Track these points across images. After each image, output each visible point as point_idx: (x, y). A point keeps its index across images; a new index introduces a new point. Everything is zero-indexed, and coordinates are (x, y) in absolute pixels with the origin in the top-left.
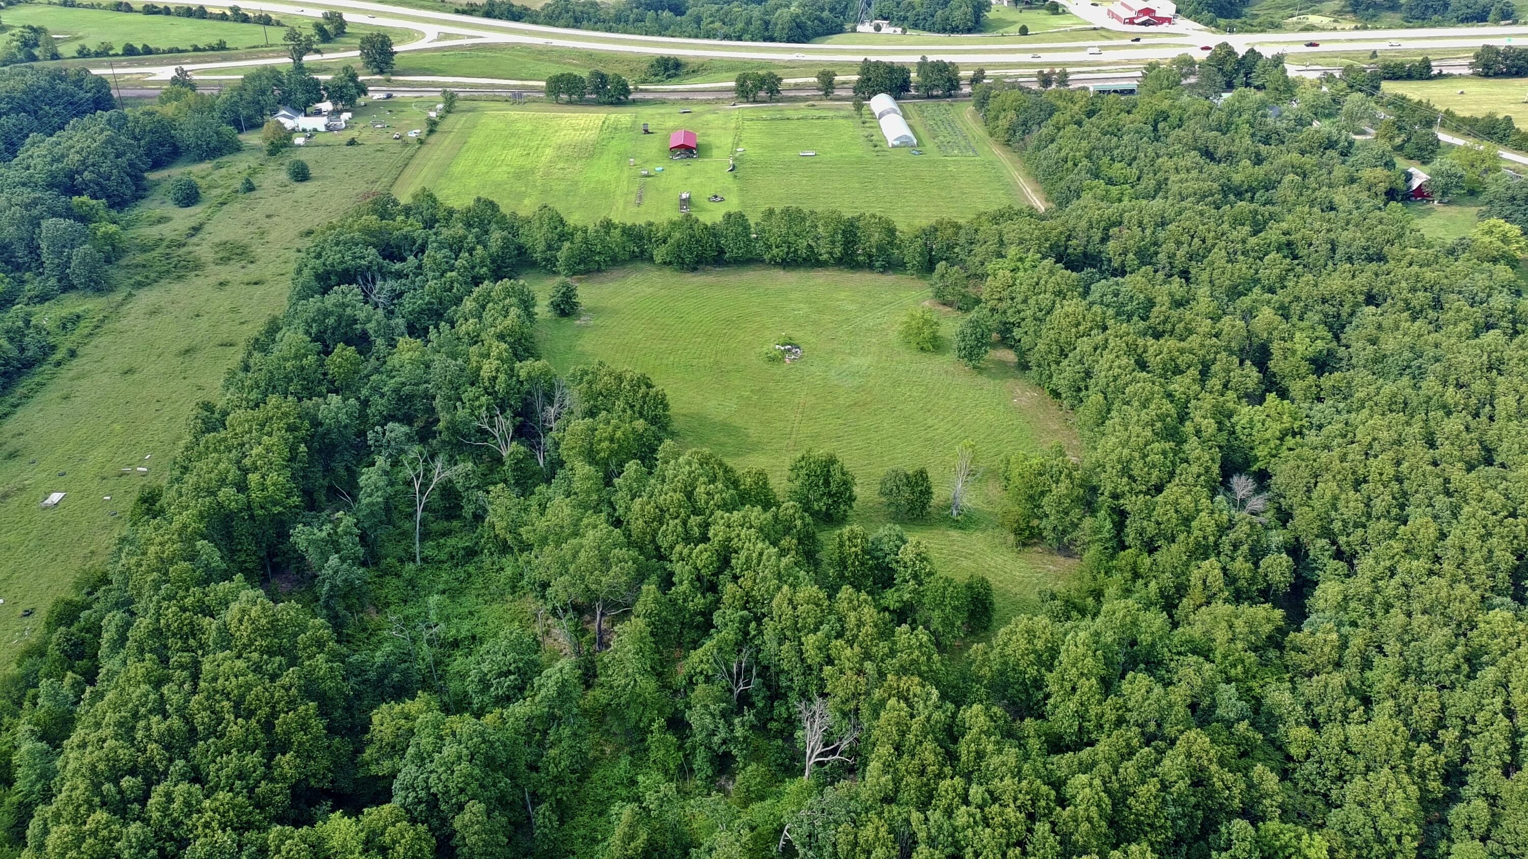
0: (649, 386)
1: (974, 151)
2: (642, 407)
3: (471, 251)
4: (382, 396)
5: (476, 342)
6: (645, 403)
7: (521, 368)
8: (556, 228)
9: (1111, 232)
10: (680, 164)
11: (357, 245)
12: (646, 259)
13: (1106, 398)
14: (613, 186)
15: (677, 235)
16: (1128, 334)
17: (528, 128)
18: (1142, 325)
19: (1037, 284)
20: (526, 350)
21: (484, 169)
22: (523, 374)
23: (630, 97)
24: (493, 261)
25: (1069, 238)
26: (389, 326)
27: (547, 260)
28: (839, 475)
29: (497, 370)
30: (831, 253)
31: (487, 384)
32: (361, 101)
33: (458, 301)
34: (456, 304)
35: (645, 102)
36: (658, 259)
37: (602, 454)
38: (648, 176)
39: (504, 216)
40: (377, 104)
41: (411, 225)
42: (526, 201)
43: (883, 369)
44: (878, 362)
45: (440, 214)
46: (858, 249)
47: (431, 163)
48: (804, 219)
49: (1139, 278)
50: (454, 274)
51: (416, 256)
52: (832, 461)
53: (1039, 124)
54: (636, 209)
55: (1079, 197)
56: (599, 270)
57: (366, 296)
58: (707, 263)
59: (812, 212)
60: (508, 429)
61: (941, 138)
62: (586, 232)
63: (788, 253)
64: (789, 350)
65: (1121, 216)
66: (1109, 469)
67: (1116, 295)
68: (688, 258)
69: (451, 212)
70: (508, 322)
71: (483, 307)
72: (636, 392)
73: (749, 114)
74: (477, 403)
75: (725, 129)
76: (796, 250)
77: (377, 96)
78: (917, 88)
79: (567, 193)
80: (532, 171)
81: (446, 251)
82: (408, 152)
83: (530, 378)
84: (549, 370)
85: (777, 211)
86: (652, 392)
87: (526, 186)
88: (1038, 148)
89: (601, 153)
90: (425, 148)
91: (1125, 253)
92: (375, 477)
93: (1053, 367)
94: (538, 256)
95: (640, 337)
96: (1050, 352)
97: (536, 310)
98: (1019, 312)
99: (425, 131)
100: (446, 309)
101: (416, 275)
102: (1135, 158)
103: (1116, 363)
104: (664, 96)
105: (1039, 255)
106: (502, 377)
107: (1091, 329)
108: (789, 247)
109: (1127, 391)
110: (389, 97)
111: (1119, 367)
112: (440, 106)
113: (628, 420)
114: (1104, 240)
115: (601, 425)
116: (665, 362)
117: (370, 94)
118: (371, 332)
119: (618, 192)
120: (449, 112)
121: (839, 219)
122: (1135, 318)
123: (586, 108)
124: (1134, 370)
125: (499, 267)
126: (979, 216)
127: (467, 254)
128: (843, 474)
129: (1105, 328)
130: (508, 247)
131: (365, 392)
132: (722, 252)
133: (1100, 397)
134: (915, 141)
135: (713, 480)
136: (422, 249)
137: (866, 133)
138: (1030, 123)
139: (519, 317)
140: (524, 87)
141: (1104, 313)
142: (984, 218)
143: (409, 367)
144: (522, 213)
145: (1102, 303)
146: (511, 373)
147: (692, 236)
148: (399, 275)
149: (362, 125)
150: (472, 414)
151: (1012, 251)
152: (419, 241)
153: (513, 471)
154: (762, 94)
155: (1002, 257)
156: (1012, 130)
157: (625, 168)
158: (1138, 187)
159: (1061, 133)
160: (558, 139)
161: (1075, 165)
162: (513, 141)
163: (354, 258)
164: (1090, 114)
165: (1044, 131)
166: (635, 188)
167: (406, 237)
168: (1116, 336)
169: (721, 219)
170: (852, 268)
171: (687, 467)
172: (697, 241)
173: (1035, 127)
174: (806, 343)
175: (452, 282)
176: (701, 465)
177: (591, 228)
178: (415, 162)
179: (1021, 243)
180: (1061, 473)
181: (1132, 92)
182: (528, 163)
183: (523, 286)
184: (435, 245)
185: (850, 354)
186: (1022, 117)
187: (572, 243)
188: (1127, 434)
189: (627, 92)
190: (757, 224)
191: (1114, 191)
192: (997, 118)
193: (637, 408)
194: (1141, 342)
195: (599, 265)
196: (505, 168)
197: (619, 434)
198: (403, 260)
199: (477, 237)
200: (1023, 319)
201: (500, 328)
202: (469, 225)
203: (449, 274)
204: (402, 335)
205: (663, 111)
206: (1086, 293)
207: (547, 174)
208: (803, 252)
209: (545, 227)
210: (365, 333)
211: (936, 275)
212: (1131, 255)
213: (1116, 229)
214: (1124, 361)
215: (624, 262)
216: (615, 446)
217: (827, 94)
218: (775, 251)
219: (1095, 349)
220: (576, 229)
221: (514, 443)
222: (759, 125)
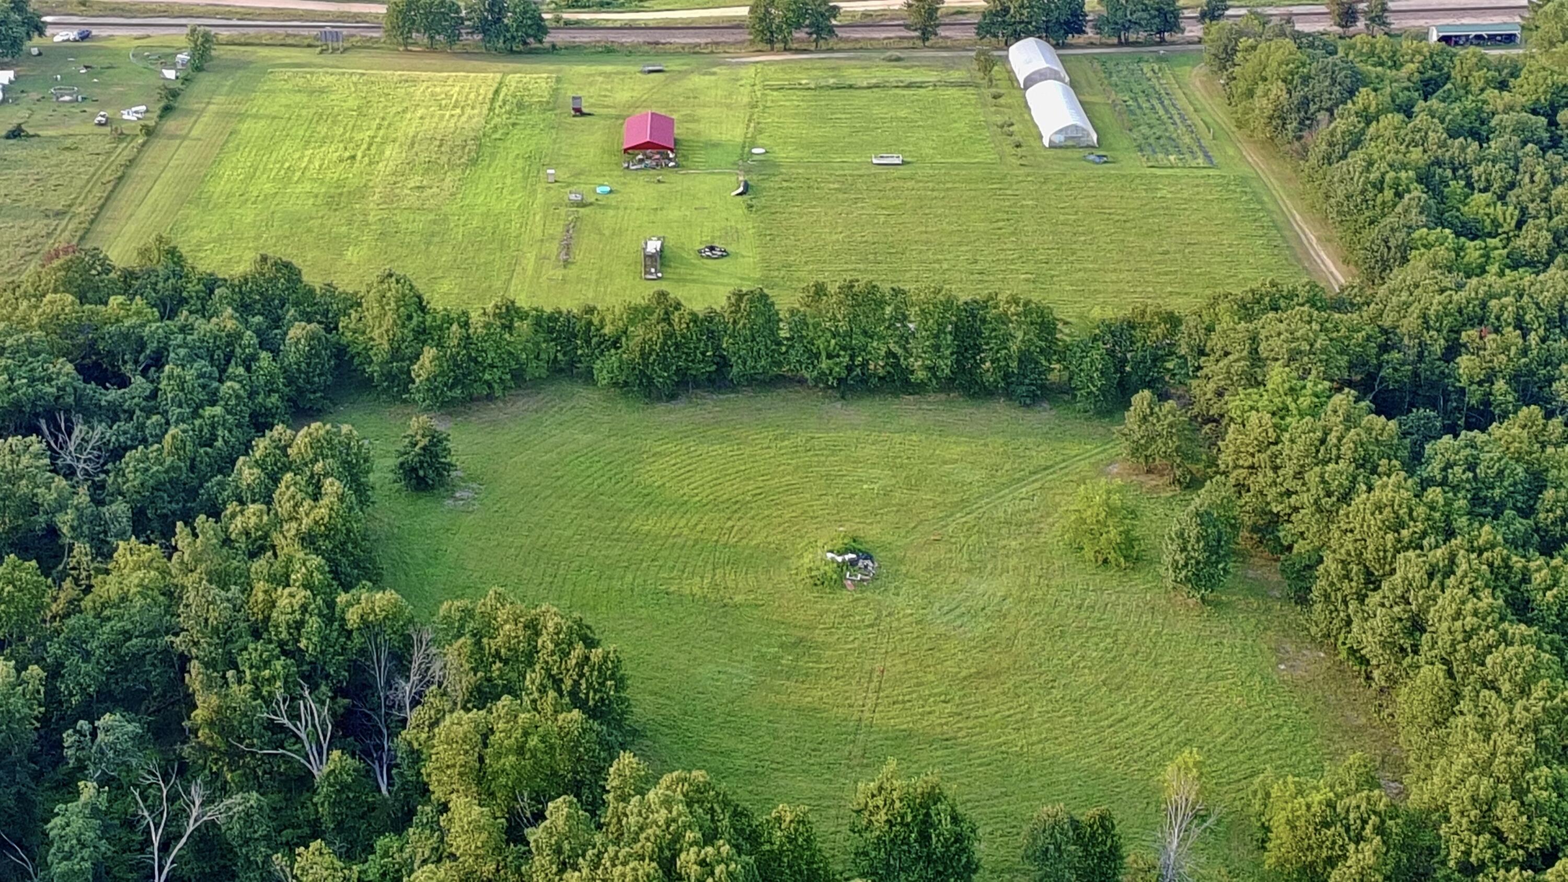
0: (590, 643)
1: (1207, 156)
2: (576, 683)
3: (248, 363)
4: (87, 656)
5: (262, 549)
6: (581, 675)
7: (349, 604)
8: (410, 317)
9: (1464, 337)
10: (643, 178)
11: (38, 354)
12: (580, 375)
13: (1450, 674)
14: (515, 225)
15: (638, 332)
16: (1493, 546)
17: (352, 103)
18: (1521, 525)
19: (1323, 441)
20: (356, 564)
21: (268, 188)
22: (352, 617)
23: (547, 39)
24: (290, 381)
25: (1384, 348)
26: (99, 517)
27: (390, 377)
28: (946, 825)
29: (304, 608)
30: (932, 369)
31: (284, 635)
32: (34, 45)
33: (226, 464)
34: (220, 471)
35: (574, 51)
36: (603, 377)
37: (503, 780)
38: (582, 204)
39: (312, 291)
40: (63, 52)
41: (138, 313)
42: (351, 254)
43: (1032, 601)
44: (1024, 587)
45: (193, 288)
46: (983, 361)
47: (167, 175)
48: (881, 304)
49: (1515, 431)
50: (218, 410)
51: (144, 373)
52: (934, 797)
53: (1330, 110)
54: (559, 273)
55: (1405, 260)
56: (490, 398)
57: (54, 457)
58: (697, 385)
59: (896, 292)
60: (323, 724)
61: (1144, 129)
62: (466, 325)
63: (850, 369)
64: (853, 563)
65: (1484, 305)
66: (1455, 818)
67: (1472, 467)
68: (660, 377)
69: (211, 284)
70: (322, 511)
71: (276, 481)
72: (565, 655)
73: (777, 77)
74: (267, 673)
75: (729, 106)
76: (865, 364)
77: (60, 36)
78: (1098, 28)
79: (429, 238)
80: (361, 193)
81: (202, 364)
82: (125, 151)
83: (365, 624)
84: (401, 610)
85: (832, 288)
86: (596, 655)
87: (350, 223)
88: (1328, 159)
89: (493, 156)
90: (157, 145)
91: (1490, 378)
92: (78, 823)
93: (1353, 605)
94: (373, 369)
95: (569, 533)
96: (1347, 577)
97: (372, 477)
98: (1289, 493)
99: (157, 108)
100: (204, 479)
101: (149, 412)
102: (1512, 185)
103: (1469, 606)
104: (612, 36)
105: (1327, 384)
106: (314, 622)
107: (1424, 534)
108: (852, 358)
109: (1489, 660)
110: (85, 37)
111: (1475, 613)
112: (183, 57)
113: (549, 710)
114: (1453, 350)
115: (501, 725)
116: (617, 584)
117: (49, 31)
118: (65, 530)
119: (525, 238)
120: (199, 69)
121: (949, 303)
122: (1509, 513)
123: (462, 62)
124: (1502, 619)
125: (300, 391)
126: (1214, 301)
127: (241, 370)
128: (955, 820)
129: (1450, 534)
130: (318, 355)
131: (53, 649)
132: (723, 363)
133: (1439, 670)
134: (1095, 137)
135: (709, 838)
136: (158, 361)
137: (999, 119)
138: (1313, 108)
139: (341, 499)
140: (342, 17)
141: (1448, 503)
142: (1223, 306)
143: (138, 602)
144: (346, 284)
145: (1444, 483)
146: (331, 615)
147: (669, 336)
148: (113, 414)
149: (35, 96)
150: (257, 694)
151: (1276, 375)
152: (152, 347)
153: (333, 805)
154: (800, 34)
155: (1259, 384)
156: (1279, 118)
157: (540, 188)
158: (1519, 242)
159: (1372, 130)
160: (408, 127)
161: (1399, 195)
162: (323, 129)
163: (32, 381)
164: (1428, 87)
165: (1340, 125)
166: (558, 229)
167: (126, 337)
168: (1472, 550)
169: (724, 302)
170: (973, 396)
171: (664, 812)
172: (677, 346)
173: (1323, 116)
174: (884, 547)
175: (213, 427)
176: (689, 804)
177: (475, 317)
178: (138, 172)
179: (1291, 359)
180: (1365, 822)
181: (1509, 39)
182: (353, 175)
183: (349, 436)
184: (182, 352)
185: (968, 571)
186: (1297, 95)
187: (440, 345)
188: (1489, 748)
189: (540, 28)
190: (792, 312)
191: (1473, 250)
192: (1250, 94)
193: (567, 684)
194: (1517, 562)
195: (490, 386)
196: (308, 187)
197: (533, 741)
198: (123, 382)
199: (258, 332)
200: (1296, 510)
201: (306, 522)
202: (244, 309)
203: (208, 411)
204: (121, 535)
205: (609, 68)
206: (1415, 460)
207: (391, 199)
208: (877, 366)
209: (390, 317)
210: (53, 532)
211: (1131, 417)
212: (1500, 385)
213: (1474, 333)
214: (1486, 600)
215: (537, 384)
216: (528, 763)
217: (924, 38)
218: (824, 364)
219: (1431, 576)
220: (448, 320)
221: (336, 754)
222: (796, 96)
